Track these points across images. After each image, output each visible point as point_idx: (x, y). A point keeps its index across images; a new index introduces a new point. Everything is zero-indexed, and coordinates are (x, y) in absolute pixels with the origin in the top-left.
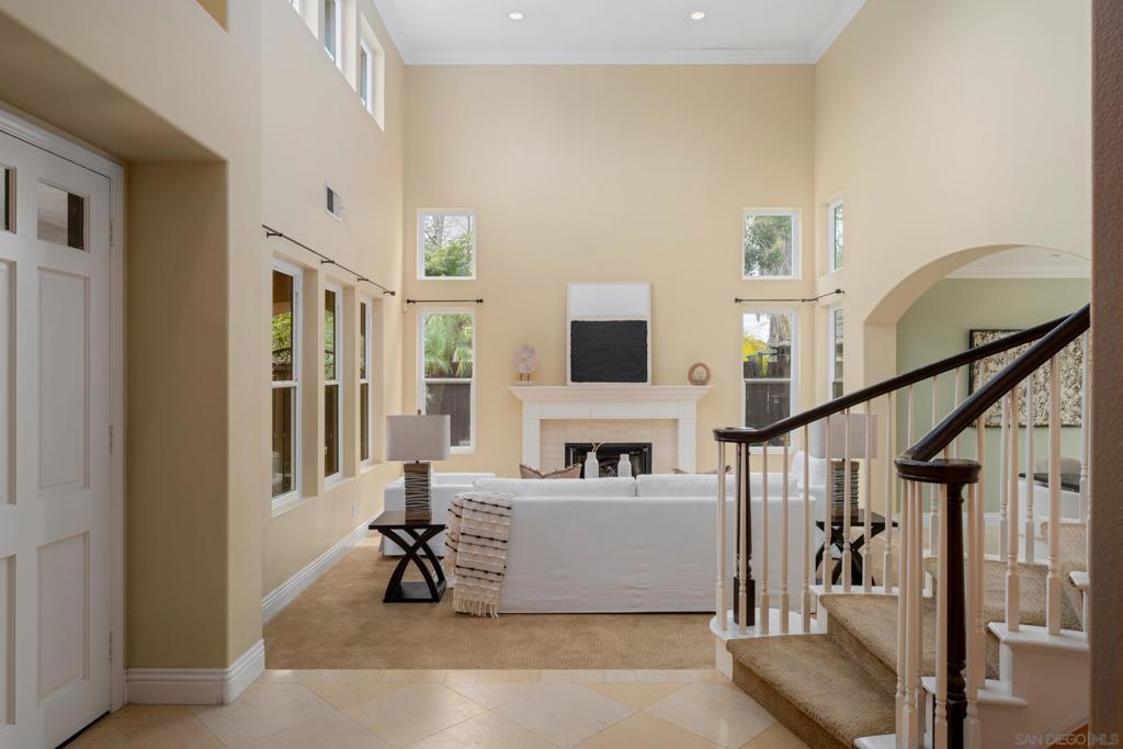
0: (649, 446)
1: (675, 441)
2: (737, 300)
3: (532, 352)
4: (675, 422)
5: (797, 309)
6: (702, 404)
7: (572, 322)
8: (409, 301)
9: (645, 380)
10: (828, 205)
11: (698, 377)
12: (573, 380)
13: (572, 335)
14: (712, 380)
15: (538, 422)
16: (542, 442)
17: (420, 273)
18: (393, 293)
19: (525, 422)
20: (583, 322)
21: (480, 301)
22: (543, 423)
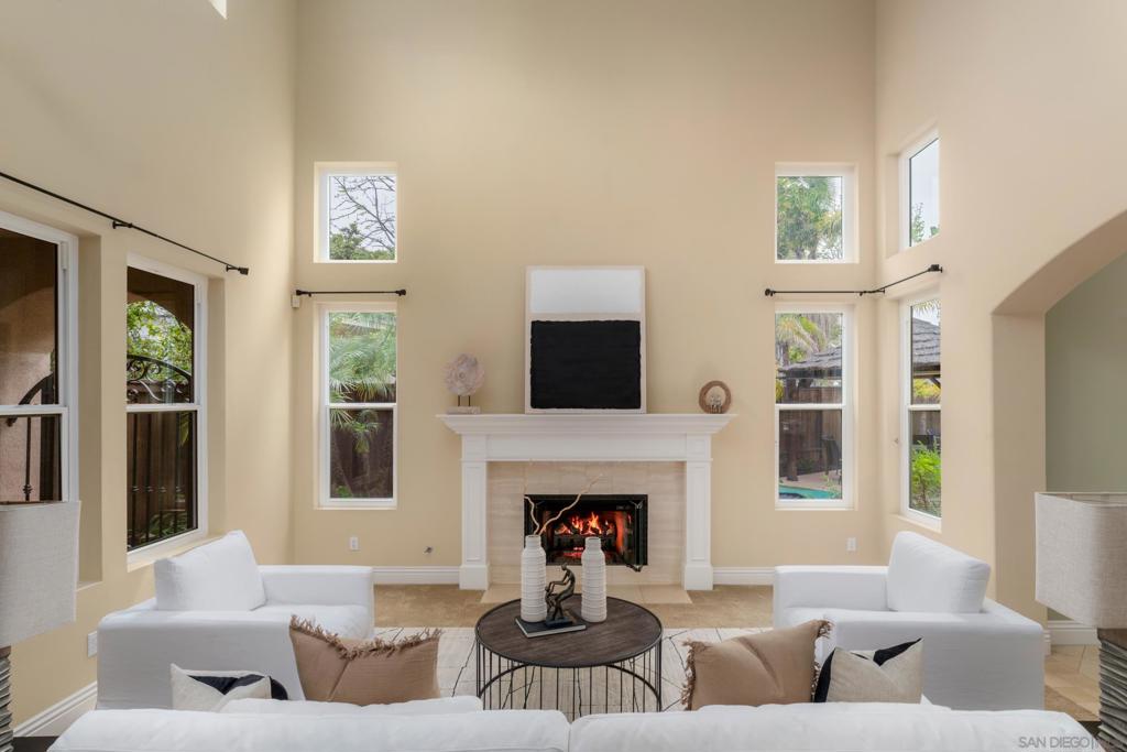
0: (643, 499)
1: (682, 492)
2: (768, 292)
3: (475, 364)
4: (682, 465)
5: (852, 307)
6: (719, 441)
7: (533, 323)
8: (299, 293)
9: (637, 406)
10: (897, 155)
11: (713, 400)
12: (535, 404)
13: (532, 340)
14: (733, 406)
15: (484, 467)
16: (491, 494)
17: (322, 254)
18: (244, 271)
19: (464, 465)
20: (548, 323)
21: (402, 293)
22: (494, 467)
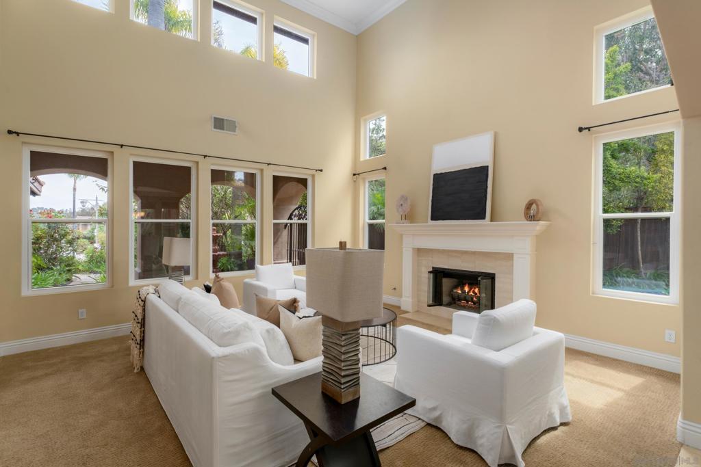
0: (492, 276)
3: (407, 199)
4: (510, 255)
7: (434, 175)
8: (355, 174)
9: (483, 217)
12: (433, 218)
13: (433, 184)
15: (411, 250)
17: (365, 155)
18: (321, 171)
19: (404, 249)
20: (441, 174)
21: (385, 168)
22: (419, 252)
